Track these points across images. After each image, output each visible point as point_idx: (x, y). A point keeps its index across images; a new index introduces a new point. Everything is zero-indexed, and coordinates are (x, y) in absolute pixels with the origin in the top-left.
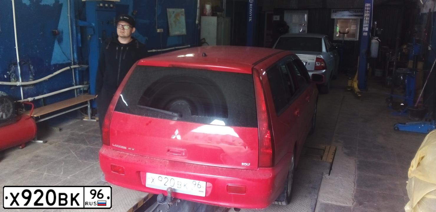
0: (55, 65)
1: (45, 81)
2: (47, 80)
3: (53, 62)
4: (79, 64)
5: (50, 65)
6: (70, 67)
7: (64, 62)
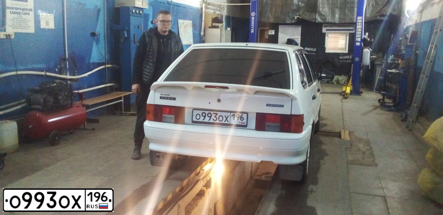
0: (93, 63)
1: (85, 77)
2: (87, 76)
3: (91, 61)
4: (111, 64)
5: (89, 63)
6: (105, 66)
7: (100, 62)
